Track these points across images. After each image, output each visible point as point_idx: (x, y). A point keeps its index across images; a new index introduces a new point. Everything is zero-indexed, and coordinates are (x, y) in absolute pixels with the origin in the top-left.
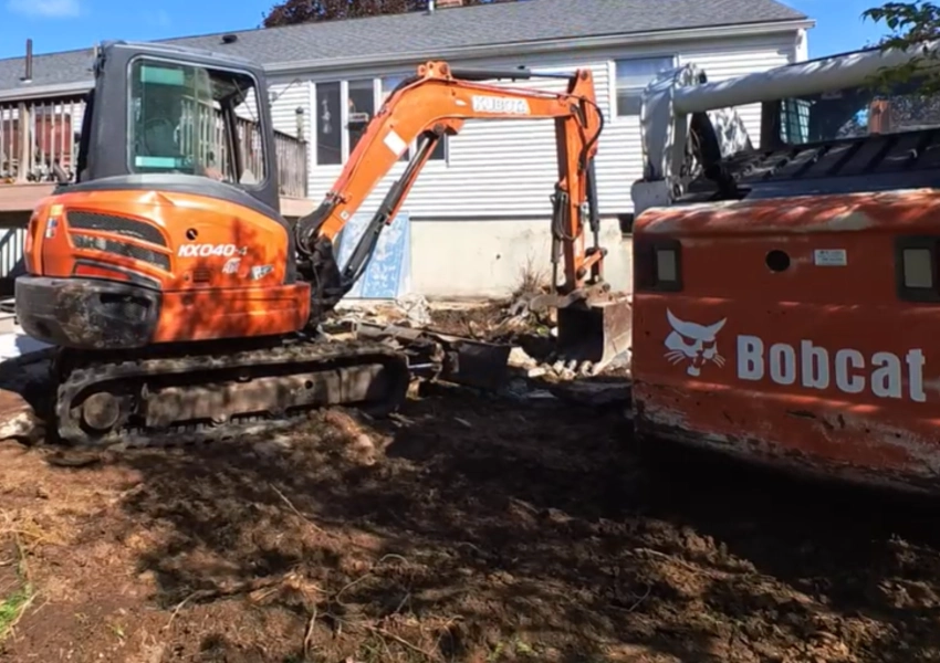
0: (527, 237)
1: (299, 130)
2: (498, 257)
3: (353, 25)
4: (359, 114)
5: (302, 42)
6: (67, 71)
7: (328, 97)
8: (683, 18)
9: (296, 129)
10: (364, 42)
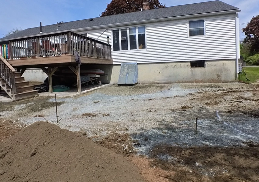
0: (167, 67)
1: (108, 42)
2: (160, 73)
3: (122, 15)
4: (124, 38)
5: (109, 20)
6: (51, 30)
7: (116, 33)
8: (207, 10)
9: (107, 42)
10: (125, 19)
